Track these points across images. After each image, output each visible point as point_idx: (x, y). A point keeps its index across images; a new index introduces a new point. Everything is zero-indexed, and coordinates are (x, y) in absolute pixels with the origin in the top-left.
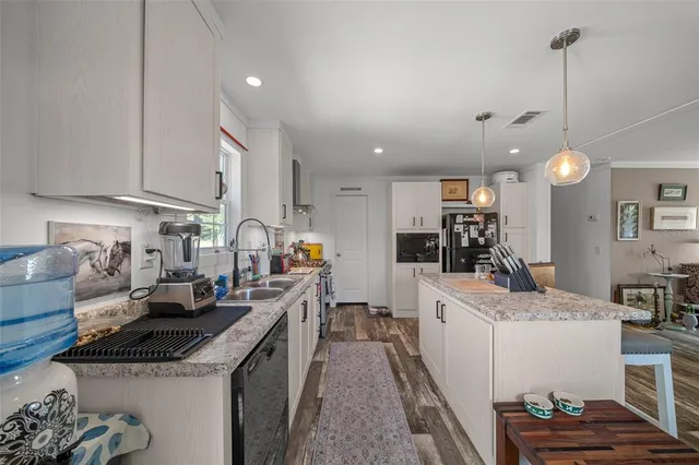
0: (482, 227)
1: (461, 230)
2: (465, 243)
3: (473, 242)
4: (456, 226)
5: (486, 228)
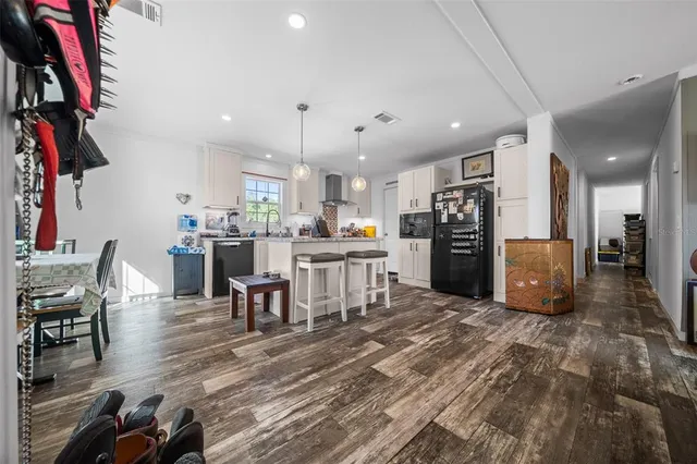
0: (461, 202)
1: (441, 208)
2: (444, 219)
3: (452, 217)
4: (437, 204)
5: (465, 203)
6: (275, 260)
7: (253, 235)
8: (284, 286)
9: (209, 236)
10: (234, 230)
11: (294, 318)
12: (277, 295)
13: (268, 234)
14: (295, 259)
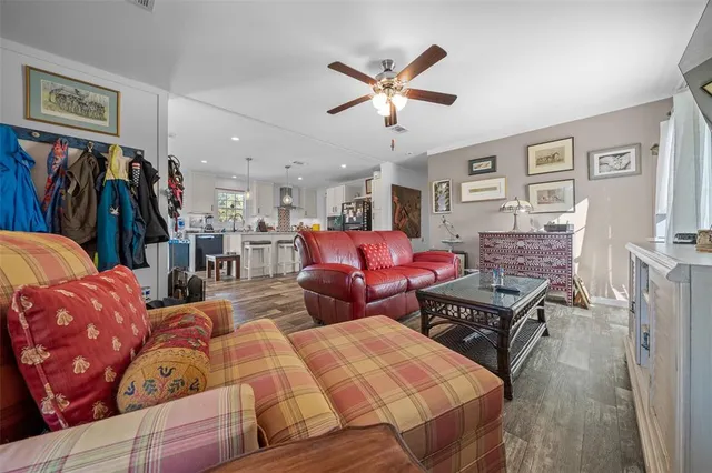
0: (355, 210)
1: (346, 213)
3: (351, 219)
4: (344, 211)
5: (357, 210)
6: (233, 245)
7: (223, 231)
8: (237, 258)
9: (192, 232)
10: (210, 228)
11: (242, 275)
12: (234, 262)
13: (234, 231)
14: (243, 244)
